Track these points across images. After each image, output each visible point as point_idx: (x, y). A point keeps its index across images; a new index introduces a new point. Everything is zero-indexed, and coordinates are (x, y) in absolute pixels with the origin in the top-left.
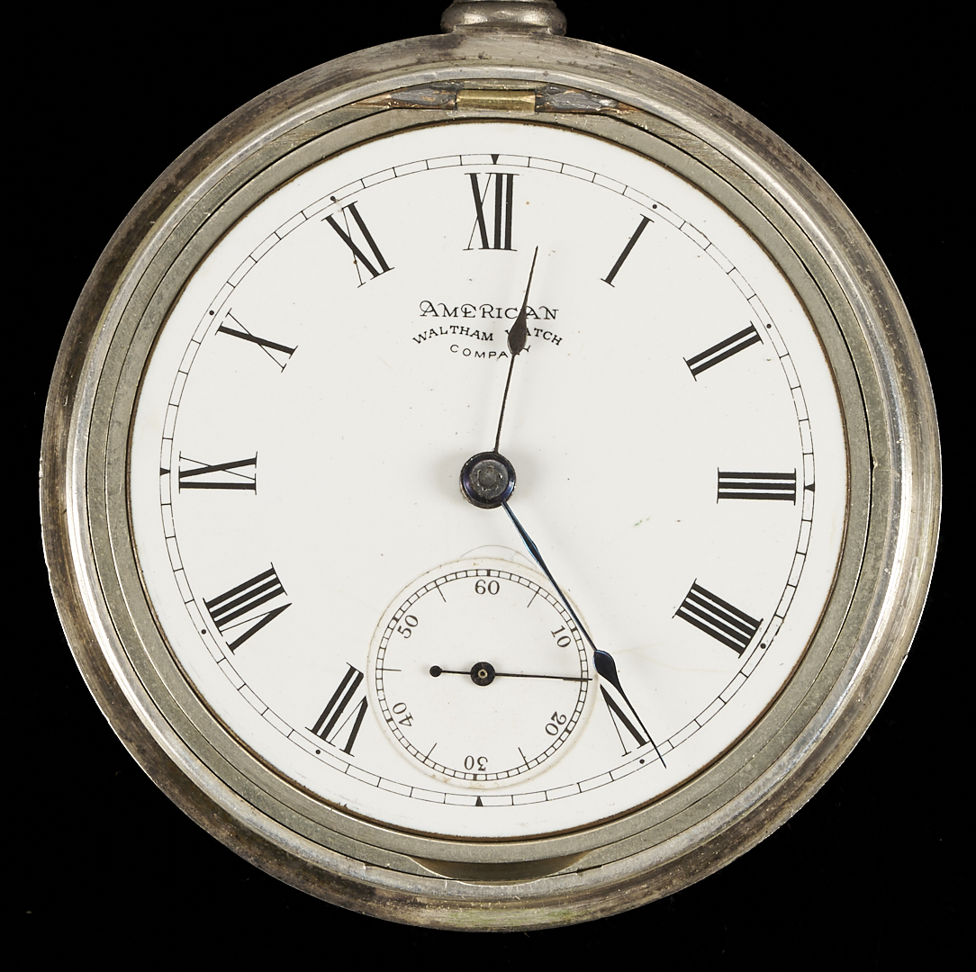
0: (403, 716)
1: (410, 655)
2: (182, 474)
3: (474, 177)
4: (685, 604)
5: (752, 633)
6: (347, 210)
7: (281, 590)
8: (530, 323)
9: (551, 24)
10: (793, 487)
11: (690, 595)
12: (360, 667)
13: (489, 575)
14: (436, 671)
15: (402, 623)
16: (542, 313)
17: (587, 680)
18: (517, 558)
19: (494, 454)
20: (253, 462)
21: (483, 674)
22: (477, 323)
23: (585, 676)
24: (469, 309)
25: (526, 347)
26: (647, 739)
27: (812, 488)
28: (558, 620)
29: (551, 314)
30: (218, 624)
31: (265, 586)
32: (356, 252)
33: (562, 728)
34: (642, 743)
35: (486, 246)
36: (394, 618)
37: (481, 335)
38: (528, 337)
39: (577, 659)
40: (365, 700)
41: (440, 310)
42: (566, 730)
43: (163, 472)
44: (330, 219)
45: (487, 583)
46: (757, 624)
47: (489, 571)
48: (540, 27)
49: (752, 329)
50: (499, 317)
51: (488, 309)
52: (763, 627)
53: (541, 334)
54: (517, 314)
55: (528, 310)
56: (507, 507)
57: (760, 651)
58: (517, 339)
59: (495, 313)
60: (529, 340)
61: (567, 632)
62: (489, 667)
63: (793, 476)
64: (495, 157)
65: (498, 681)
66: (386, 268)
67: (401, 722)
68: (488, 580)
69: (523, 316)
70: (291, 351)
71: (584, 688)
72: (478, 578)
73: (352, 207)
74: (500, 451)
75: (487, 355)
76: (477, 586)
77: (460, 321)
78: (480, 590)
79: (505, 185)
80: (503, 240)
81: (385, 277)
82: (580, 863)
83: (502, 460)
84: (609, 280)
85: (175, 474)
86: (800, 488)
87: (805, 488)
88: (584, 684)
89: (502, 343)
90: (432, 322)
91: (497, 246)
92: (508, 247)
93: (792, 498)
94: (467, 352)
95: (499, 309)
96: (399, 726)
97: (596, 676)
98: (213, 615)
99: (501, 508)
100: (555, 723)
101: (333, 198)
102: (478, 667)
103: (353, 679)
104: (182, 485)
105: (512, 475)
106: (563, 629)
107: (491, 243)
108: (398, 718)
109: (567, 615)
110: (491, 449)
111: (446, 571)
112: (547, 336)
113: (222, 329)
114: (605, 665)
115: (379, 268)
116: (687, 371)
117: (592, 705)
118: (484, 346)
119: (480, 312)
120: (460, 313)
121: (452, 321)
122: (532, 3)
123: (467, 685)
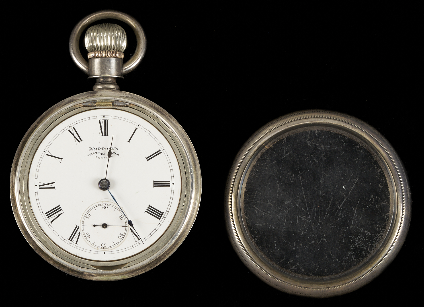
0: (88, 236)
1: (89, 222)
2: (39, 186)
3: (100, 121)
4: (147, 209)
5: (162, 215)
6: (73, 129)
7: (61, 210)
8: (112, 151)
9: (116, 88)
10: (170, 184)
11: (148, 208)
12: (79, 226)
13: (105, 205)
14: (95, 226)
15: (87, 216)
16: (115, 149)
17: (127, 226)
18: (111, 201)
19: (105, 179)
20: (54, 183)
21: (105, 226)
22: (101, 151)
24: (99, 148)
25: (112, 156)
26: (140, 239)
27: (173, 184)
28: (121, 214)
29: (117, 149)
30: (48, 217)
31: (57, 209)
32: (75, 137)
33: (122, 237)
34: (139, 239)
35: (103, 135)
36: (85, 215)
37: (102, 154)
38: (112, 154)
39: (125, 222)
40: (80, 232)
41: (93, 149)
42: (123, 237)
43: (35, 185)
44: (69, 131)
46: (163, 213)
47: (105, 204)
48: (113, 89)
49: (160, 151)
50: (106, 150)
51: (103, 148)
52: (164, 214)
53: (115, 153)
54: (109, 149)
55: (112, 148)
56: (108, 190)
57: (164, 219)
58: (110, 154)
60: (112, 155)
61: (122, 216)
62: (106, 224)
63: (169, 182)
64: (104, 116)
65: (108, 228)
66: (81, 141)
68: (105, 206)
69: (111, 150)
70: (62, 159)
71: (126, 228)
72: (103, 206)
73: (74, 128)
74: (107, 178)
75: (103, 158)
76: (103, 207)
77: (98, 151)
78: (104, 208)
79: (106, 122)
80: (106, 134)
82: (127, 265)
83: (107, 180)
84: (129, 141)
86: (171, 184)
87: (172, 184)
88: (126, 227)
89: (107, 156)
90: (91, 152)
91: (105, 135)
92: (107, 135)
93: (169, 186)
94: (99, 158)
95: (106, 148)
96: (87, 238)
97: (129, 226)
98: (47, 215)
99: (107, 190)
100: (120, 236)
101: (70, 126)
102: (104, 224)
103: (77, 228)
104: (40, 188)
105: (109, 184)
107: (104, 134)
109: (122, 213)
110: (105, 178)
111: (96, 204)
112: (116, 154)
113: (47, 155)
114: (130, 223)
115: (80, 140)
116: (146, 160)
117: (128, 232)
118: (103, 156)
119: (102, 149)
120: (97, 149)
121: (96, 151)
122: (111, 84)
123: (101, 228)
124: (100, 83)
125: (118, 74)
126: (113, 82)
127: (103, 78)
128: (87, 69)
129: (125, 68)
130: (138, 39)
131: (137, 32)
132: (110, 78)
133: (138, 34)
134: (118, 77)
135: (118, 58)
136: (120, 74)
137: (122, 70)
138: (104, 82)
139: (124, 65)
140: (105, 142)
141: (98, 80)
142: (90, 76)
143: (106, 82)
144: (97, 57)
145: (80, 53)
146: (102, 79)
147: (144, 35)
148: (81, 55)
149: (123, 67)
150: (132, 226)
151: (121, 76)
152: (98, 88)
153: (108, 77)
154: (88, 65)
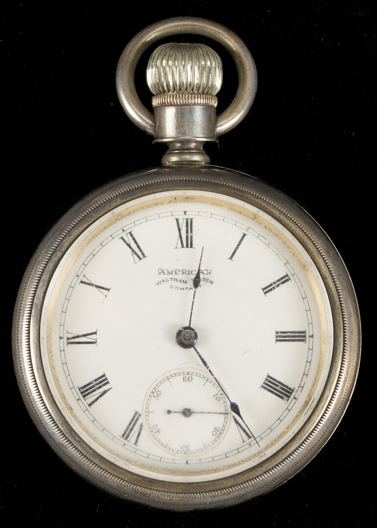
0: (156, 430)
1: (155, 404)
2: (68, 339)
3: (177, 220)
4: (265, 383)
5: (291, 394)
6: (129, 235)
7: (108, 383)
8: (201, 276)
9: (205, 160)
10: (305, 336)
11: (267, 380)
12: (140, 411)
14: (169, 412)
15: (155, 394)
16: (205, 272)
17: (227, 414)
18: (199, 367)
19: (189, 328)
20: (95, 333)
21: (187, 413)
22: (180, 277)
23: (227, 412)
24: (177, 271)
25: (200, 285)
26: (251, 436)
27: (312, 336)
28: (216, 390)
29: (209, 272)
30: (84, 396)
31: (102, 381)
32: (133, 250)
33: (218, 433)
34: (250, 437)
35: (183, 247)
36: (152, 392)
37: (182, 281)
39: (224, 406)
40: (141, 424)
41: (166, 272)
42: (220, 433)
43: (61, 338)
44: (122, 238)
45: (188, 377)
46: (293, 390)
47: (188, 373)
48: (200, 162)
49: (287, 276)
50: (189, 274)
51: (184, 271)
52: (296, 390)
53: (205, 280)
54: (196, 272)
55: (200, 271)
56: (194, 348)
57: (294, 400)
58: (196, 283)
59: (187, 273)
60: (201, 283)
61: (219, 395)
62: (189, 410)
63: (304, 332)
64: (185, 213)
65: (193, 416)
66: (144, 256)
67: (156, 432)
68: (188, 376)
69: (198, 273)
70: (108, 290)
71: (226, 417)
72: (184, 376)
73: (130, 233)
74: (191, 326)
75: (185, 289)
77: (174, 276)
78: (185, 380)
79: (189, 224)
80: (190, 244)
81: (144, 260)
83: (192, 329)
84: (231, 258)
85: (65, 339)
86: (307, 336)
87: (310, 337)
88: (227, 415)
89: (191, 284)
90: (162, 277)
91: (187, 246)
92: (191, 247)
93: (305, 340)
94: (177, 288)
95: (189, 271)
96: (156, 434)
97: (231, 413)
98: (82, 393)
99: (192, 348)
100: (216, 431)
101: (123, 230)
102: (186, 409)
103: (136, 417)
104: (69, 343)
105: (196, 337)
106: (217, 394)
107: (185, 245)
108: (155, 431)
109: (219, 389)
110: (187, 325)
111: (172, 373)
112: (208, 281)
113: (82, 282)
114: (235, 408)
115: (141, 256)
116: (262, 293)
117: (230, 423)
118: (183, 285)
119: (181, 273)
120: (173, 273)
121: (171, 276)
122: (197, 153)
123: (181, 417)
124: (176, 152)
125: (210, 136)
126: (199, 149)
127: (181, 142)
128: (151, 125)
129: (220, 124)
130: (240, 70)
131: (240, 57)
132: (194, 142)
133: (241, 62)
134: (209, 140)
135: (207, 107)
136: (212, 134)
137: (216, 127)
138: (184, 149)
139: (219, 119)
140: (188, 260)
141: (171, 145)
142: (157, 138)
143: (187, 149)
144: (171, 105)
145: (137, 97)
146: (179, 145)
147: (251, 62)
148: (139, 101)
149: (216, 122)
150: (238, 412)
151: (215, 138)
152: (174, 161)
153: (189, 141)
154: (154, 117)
